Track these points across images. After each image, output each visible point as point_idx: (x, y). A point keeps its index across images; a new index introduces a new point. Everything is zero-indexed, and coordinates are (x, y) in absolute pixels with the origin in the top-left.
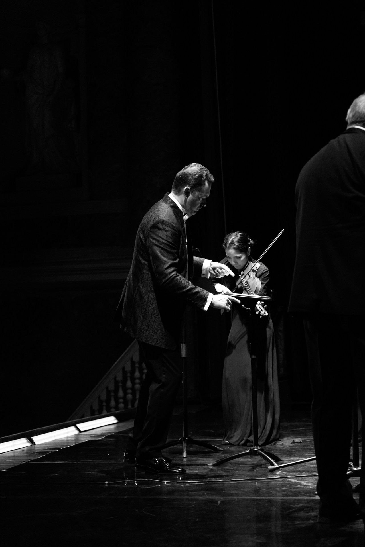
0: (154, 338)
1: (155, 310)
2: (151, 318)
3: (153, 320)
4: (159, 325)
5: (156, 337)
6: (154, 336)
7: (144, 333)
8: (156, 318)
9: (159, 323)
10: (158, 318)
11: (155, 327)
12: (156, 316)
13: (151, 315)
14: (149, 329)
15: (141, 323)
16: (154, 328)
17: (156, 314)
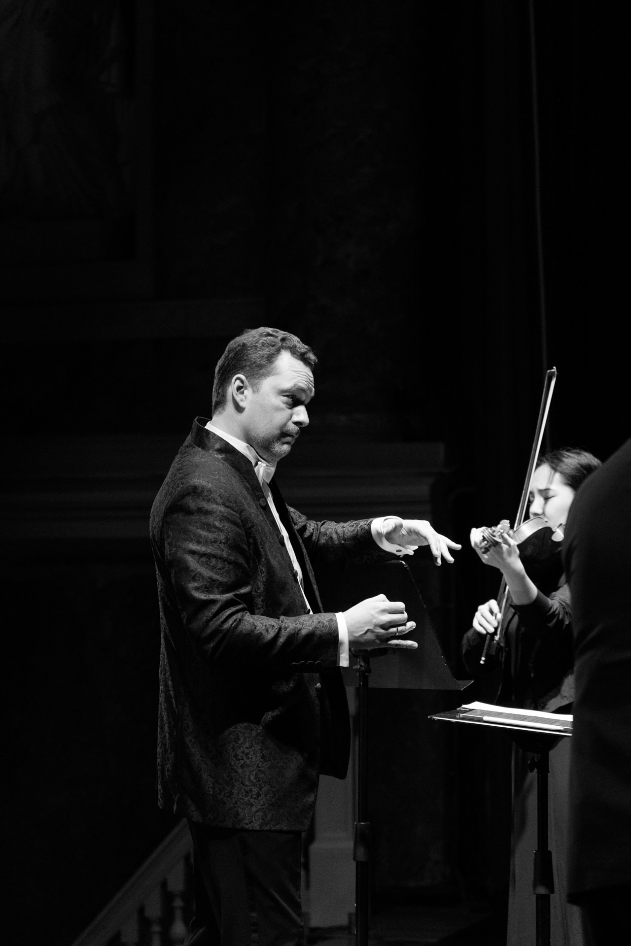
0: (254, 809)
1: (242, 733)
2: (234, 759)
3: (242, 762)
4: (259, 771)
5: (259, 807)
6: (252, 805)
7: (225, 804)
8: (247, 754)
9: (258, 766)
10: (252, 753)
11: (250, 779)
12: (247, 748)
13: (231, 750)
14: (236, 788)
15: (211, 779)
16: (247, 783)
17: (247, 745)
